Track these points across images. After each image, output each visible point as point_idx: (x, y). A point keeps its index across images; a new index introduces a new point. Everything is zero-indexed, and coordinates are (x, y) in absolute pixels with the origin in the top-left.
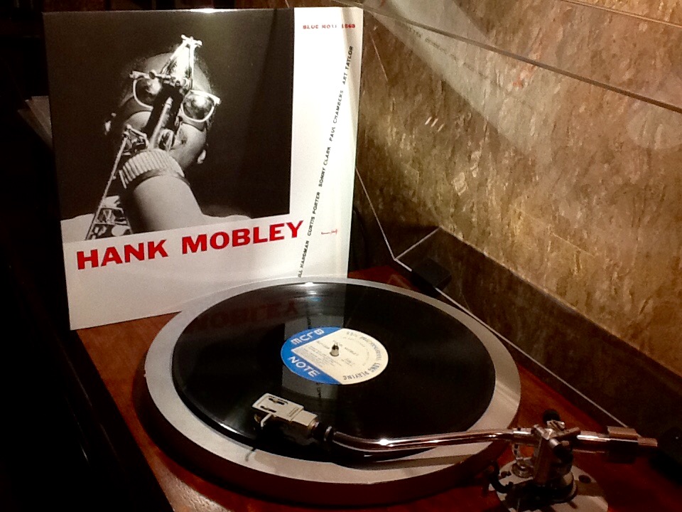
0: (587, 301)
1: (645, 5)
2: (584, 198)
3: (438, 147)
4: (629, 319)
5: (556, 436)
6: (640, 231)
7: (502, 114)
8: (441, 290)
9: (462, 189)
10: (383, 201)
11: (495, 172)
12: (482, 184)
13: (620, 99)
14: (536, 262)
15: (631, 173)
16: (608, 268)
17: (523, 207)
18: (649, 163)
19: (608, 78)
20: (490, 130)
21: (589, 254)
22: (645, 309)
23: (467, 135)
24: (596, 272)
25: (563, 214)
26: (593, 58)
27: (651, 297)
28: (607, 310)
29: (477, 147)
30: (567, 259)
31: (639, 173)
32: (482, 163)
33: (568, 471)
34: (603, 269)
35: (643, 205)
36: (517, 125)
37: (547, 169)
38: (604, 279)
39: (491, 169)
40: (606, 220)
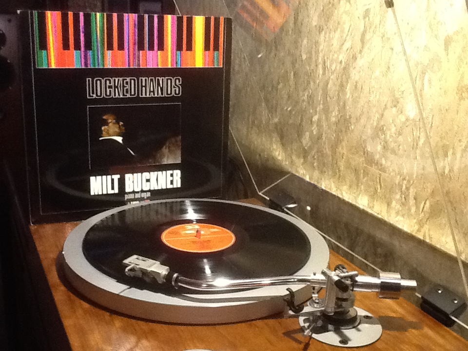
0: (387, 210)
2: (382, 135)
6: (418, 151)
7: (329, 86)
9: (307, 144)
11: (327, 127)
12: (320, 137)
15: (409, 111)
16: (399, 183)
17: (345, 149)
21: (387, 175)
22: (425, 209)
23: (309, 106)
24: (392, 187)
25: (369, 150)
26: (382, 38)
27: (427, 199)
28: (401, 213)
29: (316, 113)
30: (373, 181)
32: (319, 123)
33: (352, 306)
34: (396, 184)
35: (418, 131)
36: (339, 92)
37: (358, 119)
38: (397, 191)
39: (325, 126)
40: (396, 148)
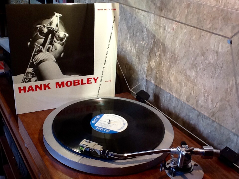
0: (196, 104)
1: (215, 2)
2: (195, 68)
3: (145, 51)
4: (211, 110)
5: (185, 150)
6: (214, 79)
7: (166, 39)
8: (146, 100)
9: (153, 65)
10: (126, 70)
11: (165, 60)
12: (159, 64)
13: (207, 34)
14: (179, 90)
15: (211, 59)
16: (203, 92)
17: (174, 71)
18: (217, 56)
19: (203, 27)
20: (163, 45)
21: (197, 87)
22: (217, 106)
23: (155, 47)
24: (199, 94)
25: (188, 74)
26: (197, 20)
27: (218, 102)
28: (203, 107)
29: (158, 51)
30: (189, 89)
31: (213, 59)
32: (160, 56)
33: (190, 162)
35: (215, 70)
36: (172, 43)
37: (182, 58)
38: (202, 96)
39: (163, 59)
40: (202, 76)
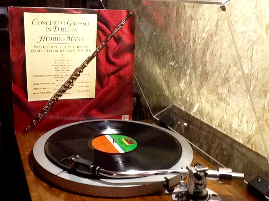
0: (230, 129)
2: (227, 83)
3: (174, 71)
4: (246, 134)
7: (196, 53)
9: (183, 87)
10: (156, 97)
11: (195, 77)
12: (190, 84)
13: (239, 38)
14: (211, 113)
15: (245, 69)
16: (237, 112)
17: (205, 91)
18: (251, 64)
20: (193, 61)
21: (230, 107)
22: (252, 128)
23: (185, 64)
24: (233, 115)
25: (220, 92)
27: (254, 123)
28: (238, 131)
29: (188, 69)
30: (222, 111)
31: (248, 69)
32: (190, 76)
33: (205, 188)
34: (235, 113)
35: (250, 82)
36: (202, 56)
37: (213, 73)
38: (236, 117)
40: (236, 91)
